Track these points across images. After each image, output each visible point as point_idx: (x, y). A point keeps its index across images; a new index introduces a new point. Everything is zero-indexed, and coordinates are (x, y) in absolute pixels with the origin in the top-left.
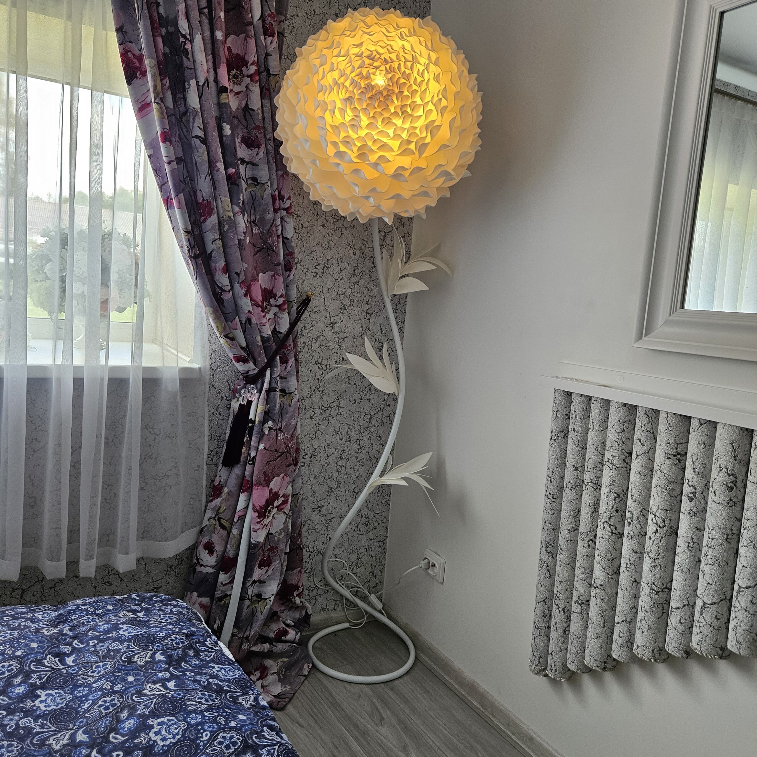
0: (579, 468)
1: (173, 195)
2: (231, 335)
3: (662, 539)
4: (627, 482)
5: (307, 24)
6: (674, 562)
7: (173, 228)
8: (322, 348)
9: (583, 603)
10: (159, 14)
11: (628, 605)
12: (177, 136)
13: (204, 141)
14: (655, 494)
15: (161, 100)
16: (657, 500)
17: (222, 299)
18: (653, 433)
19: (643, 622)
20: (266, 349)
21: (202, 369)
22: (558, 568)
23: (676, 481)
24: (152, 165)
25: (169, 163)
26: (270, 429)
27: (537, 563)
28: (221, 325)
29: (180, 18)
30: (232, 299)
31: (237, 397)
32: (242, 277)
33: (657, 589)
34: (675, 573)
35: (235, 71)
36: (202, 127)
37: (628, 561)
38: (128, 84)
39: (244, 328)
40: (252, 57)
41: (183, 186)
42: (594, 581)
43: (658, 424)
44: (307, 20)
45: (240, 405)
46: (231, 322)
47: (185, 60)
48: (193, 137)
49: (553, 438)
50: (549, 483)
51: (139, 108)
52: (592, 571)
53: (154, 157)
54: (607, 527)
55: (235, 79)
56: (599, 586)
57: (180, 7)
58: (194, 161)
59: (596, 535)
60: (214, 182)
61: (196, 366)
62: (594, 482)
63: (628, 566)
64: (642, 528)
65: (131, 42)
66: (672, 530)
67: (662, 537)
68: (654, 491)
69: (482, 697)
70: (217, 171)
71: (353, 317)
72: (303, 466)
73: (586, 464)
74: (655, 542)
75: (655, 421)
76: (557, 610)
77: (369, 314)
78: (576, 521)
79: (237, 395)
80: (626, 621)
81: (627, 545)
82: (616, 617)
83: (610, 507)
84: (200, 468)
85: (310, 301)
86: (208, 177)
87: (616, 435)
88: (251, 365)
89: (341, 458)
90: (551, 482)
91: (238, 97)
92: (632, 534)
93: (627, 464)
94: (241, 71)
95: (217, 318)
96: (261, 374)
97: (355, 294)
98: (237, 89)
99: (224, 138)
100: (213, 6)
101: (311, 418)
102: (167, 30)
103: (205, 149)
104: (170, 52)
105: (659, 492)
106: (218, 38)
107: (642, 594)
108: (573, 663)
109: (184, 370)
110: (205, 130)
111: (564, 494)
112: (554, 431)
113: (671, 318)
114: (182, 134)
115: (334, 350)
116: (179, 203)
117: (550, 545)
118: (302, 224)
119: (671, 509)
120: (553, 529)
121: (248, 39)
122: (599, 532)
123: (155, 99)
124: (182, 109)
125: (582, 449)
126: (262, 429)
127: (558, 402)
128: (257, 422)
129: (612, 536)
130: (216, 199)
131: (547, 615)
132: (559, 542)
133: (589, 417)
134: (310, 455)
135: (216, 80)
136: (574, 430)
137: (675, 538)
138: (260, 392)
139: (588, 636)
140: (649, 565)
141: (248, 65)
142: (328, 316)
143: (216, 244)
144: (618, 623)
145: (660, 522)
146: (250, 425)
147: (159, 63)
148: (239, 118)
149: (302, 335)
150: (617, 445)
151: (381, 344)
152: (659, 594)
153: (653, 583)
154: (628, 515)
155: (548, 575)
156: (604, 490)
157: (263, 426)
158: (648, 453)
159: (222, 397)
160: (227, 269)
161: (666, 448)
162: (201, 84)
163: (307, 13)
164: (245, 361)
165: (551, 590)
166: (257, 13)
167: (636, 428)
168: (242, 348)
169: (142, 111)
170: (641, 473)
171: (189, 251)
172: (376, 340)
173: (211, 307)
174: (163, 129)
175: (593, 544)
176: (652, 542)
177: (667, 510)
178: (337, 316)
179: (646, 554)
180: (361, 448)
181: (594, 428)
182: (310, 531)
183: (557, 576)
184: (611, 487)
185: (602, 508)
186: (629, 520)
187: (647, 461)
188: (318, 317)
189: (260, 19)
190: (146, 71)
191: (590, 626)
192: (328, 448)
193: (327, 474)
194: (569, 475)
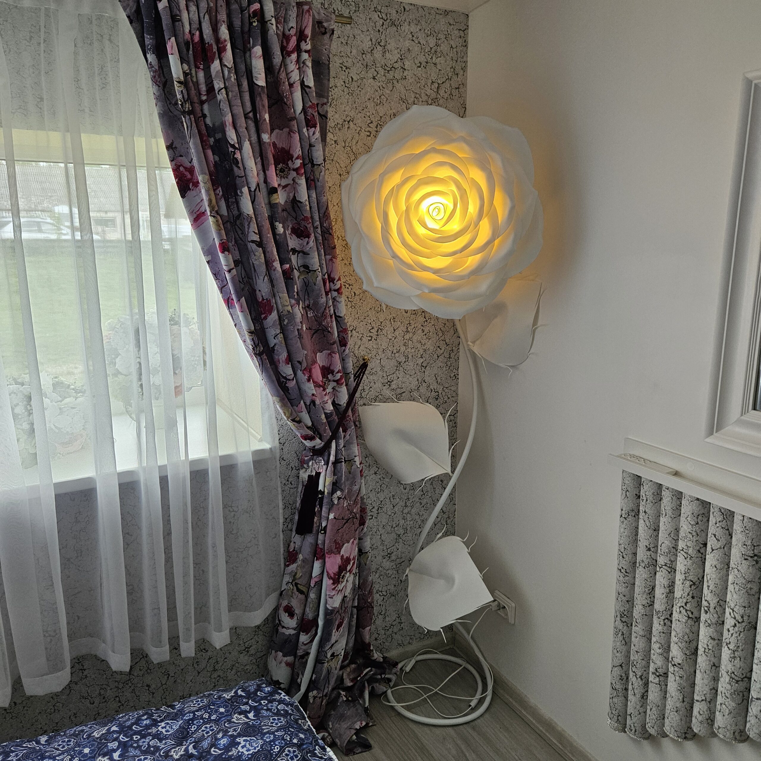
0: (653, 548)
1: (234, 297)
2: (297, 419)
3: (742, 634)
4: (702, 570)
5: (345, 93)
6: (753, 655)
7: (235, 325)
9: (661, 675)
10: (206, 125)
11: (708, 686)
12: (233, 240)
13: (260, 244)
14: (732, 590)
15: (216, 213)
16: (735, 596)
17: (287, 387)
18: (728, 530)
19: (724, 706)
20: (329, 423)
21: (273, 449)
22: (633, 639)
23: (753, 580)
24: (211, 270)
25: (229, 271)
26: (339, 498)
27: (612, 631)
28: (288, 411)
29: (227, 129)
30: (296, 386)
31: (305, 468)
32: (304, 365)
33: (737, 678)
34: (755, 666)
35: (281, 165)
36: (257, 231)
37: (705, 646)
38: (182, 197)
39: (309, 410)
40: (297, 151)
41: (242, 286)
42: (672, 659)
43: (733, 521)
44: (346, 89)
45: (309, 476)
46: (297, 406)
47: (235, 169)
48: (249, 242)
49: (623, 516)
50: (621, 557)
51: (195, 219)
52: (669, 647)
53: (213, 263)
54: (683, 611)
55: (282, 173)
56: (677, 665)
57: (226, 118)
58: (251, 264)
59: (672, 614)
60: (271, 281)
61: (267, 446)
62: (668, 565)
63: (707, 651)
64: (719, 617)
65: (181, 156)
66: (751, 625)
67: (741, 632)
68: (730, 587)
69: (561, 736)
70: (274, 270)
71: (408, 373)
72: (371, 519)
73: (659, 547)
74: (734, 635)
75: (730, 519)
76: (634, 677)
77: (423, 367)
78: (650, 598)
79: (305, 466)
80: (706, 700)
81: (704, 633)
82: (695, 695)
83: (686, 594)
84: (277, 536)
85: (367, 366)
86: (266, 278)
87: (690, 526)
88: (318, 441)
89: (406, 506)
90: (623, 557)
91: (285, 190)
92: (709, 621)
93: (702, 554)
94: (287, 165)
95: (283, 405)
96: (327, 446)
97: (409, 350)
98: (284, 182)
99: (278, 237)
100: (257, 109)
101: (375, 473)
102: (215, 139)
103: (262, 252)
104: (220, 160)
105: (737, 589)
106: (264, 140)
107: (722, 680)
108: (653, 728)
109: (256, 453)
110: (260, 234)
111: (637, 572)
112: (624, 509)
113: (742, 417)
114: (237, 237)
116: (241, 307)
117: (625, 615)
118: (354, 293)
119: (749, 607)
120: (627, 601)
121: (292, 133)
122: (675, 615)
123: (211, 212)
124: (236, 212)
125: (655, 530)
126: (332, 499)
127: (627, 482)
128: (326, 493)
129: (689, 621)
130: (274, 296)
131: (625, 679)
132: (634, 614)
133: (660, 500)
134: (376, 508)
135: (266, 181)
136: (645, 512)
137: (754, 632)
138: (327, 463)
139: (667, 708)
140: (728, 656)
141: (294, 159)
142: (385, 375)
143: (278, 338)
144: (697, 701)
145: (739, 618)
146: (320, 496)
147: (211, 175)
148: (288, 210)
149: (361, 397)
150: (691, 536)
151: (437, 393)
152: (739, 683)
153: (733, 673)
154: (704, 603)
155: (623, 642)
156: (679, 577)
157: (332, 496)
158: (724, 548)
159: (292, 467)
160: (289, 360)
161: (743, 549)
162: (253, 189)
163: (344, 82)
164: (311, 439)
165: (628, 656)
166: (299, 106)
167: (710, 522)
168: (308, 428)
169: (197, 221)
170: (717, 566)
171: (253, 349)
173: (277, 396)
174: (221, 240)
175: (669, 623)
176: (730, 635)
177: (745, 607)
178: (393, 373)
179: (725, 644)
180: (424, 494)
181: (666, 515)
182: (381, 577)
183: (632, 645)
184: (686, 575)
185: (678, 593)
186: (706, 608)
187: (723, 556)
188: (375, 378)
189: (302, 112)
190: (198, 182)
191: (669, 699)
192: (393, 499)
193: (394, 522)
194: (642, 554)
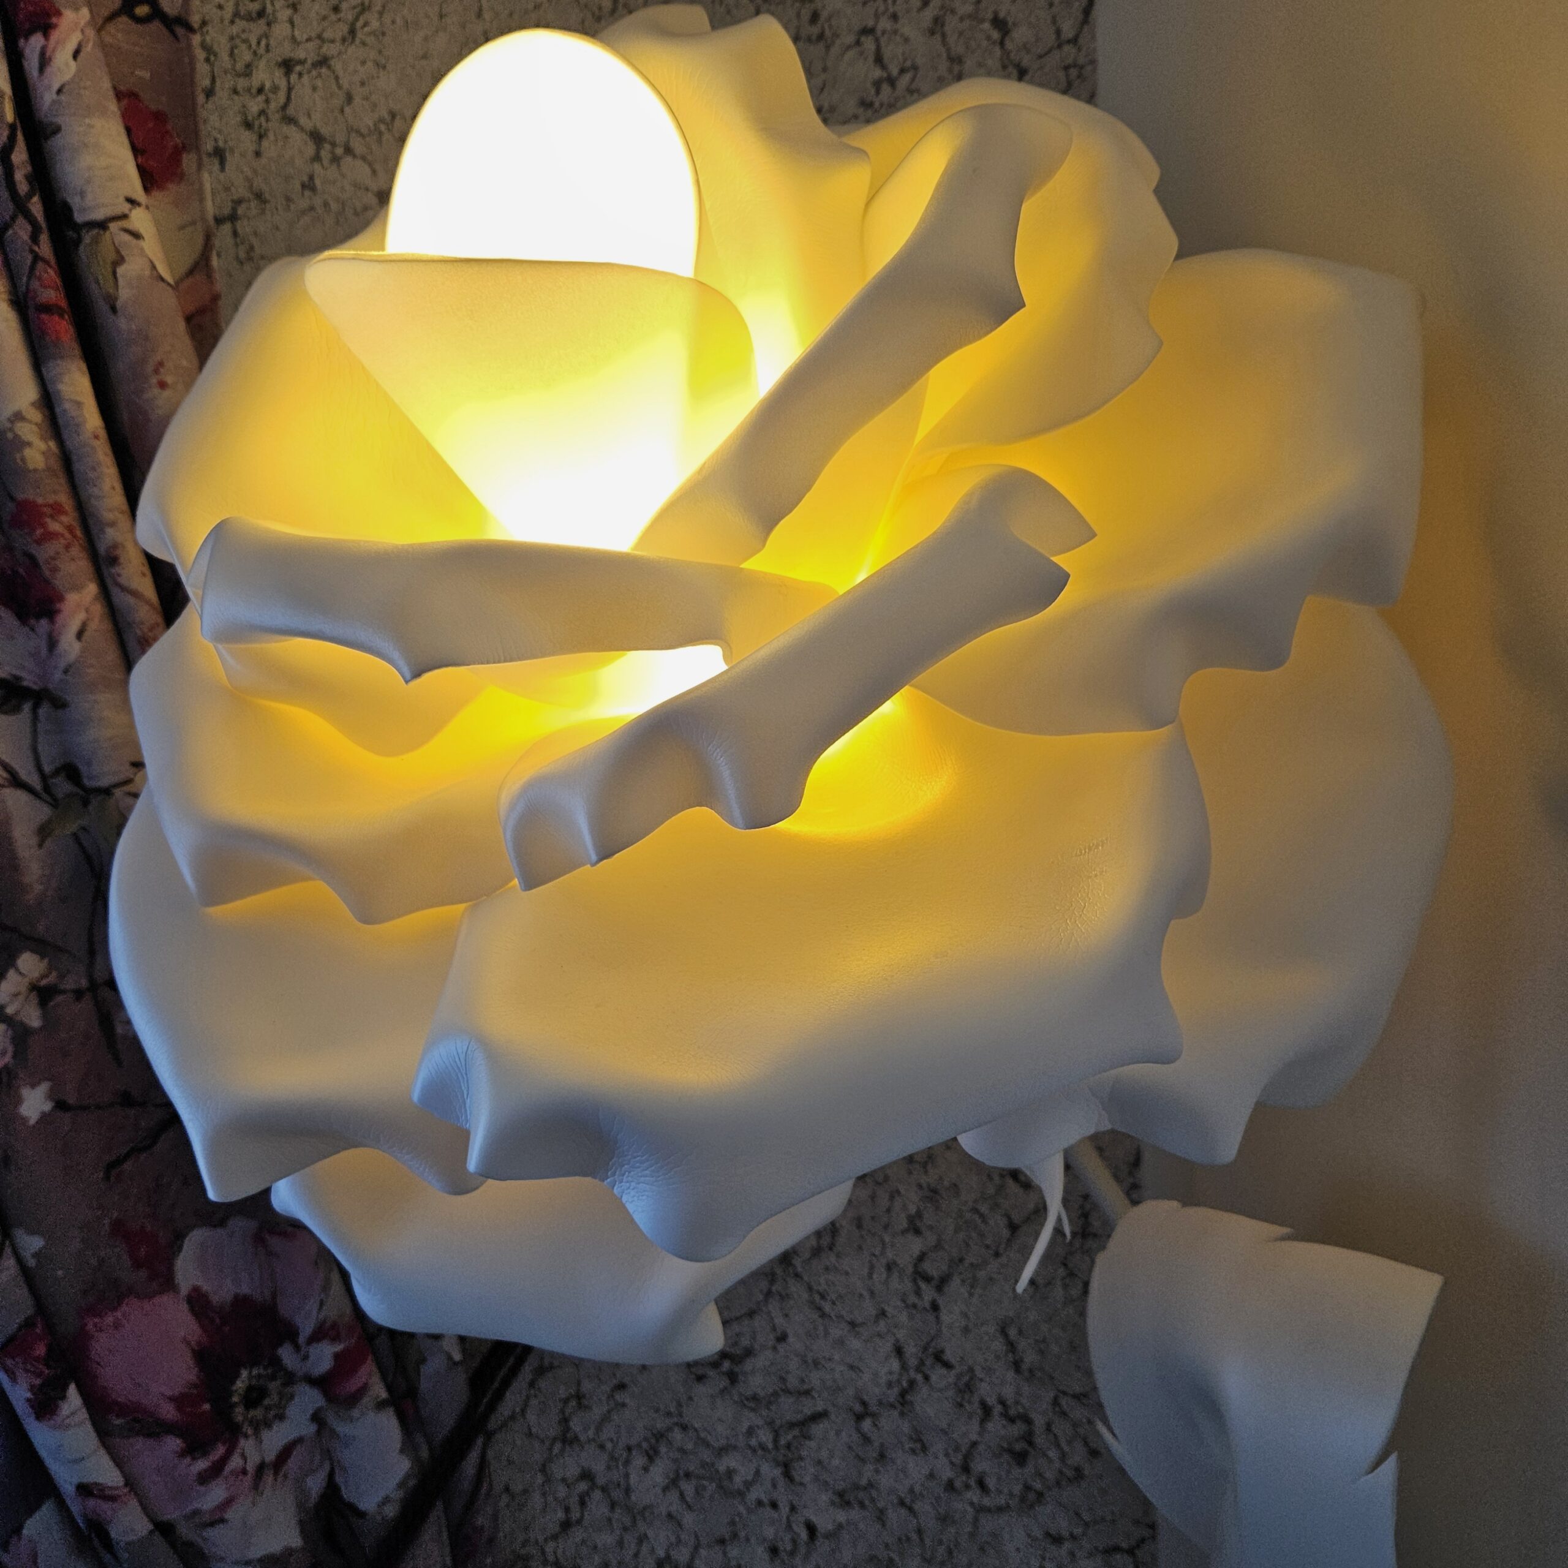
8: (688, 1488)
115: (753, 1495)
172: (987, 1410)
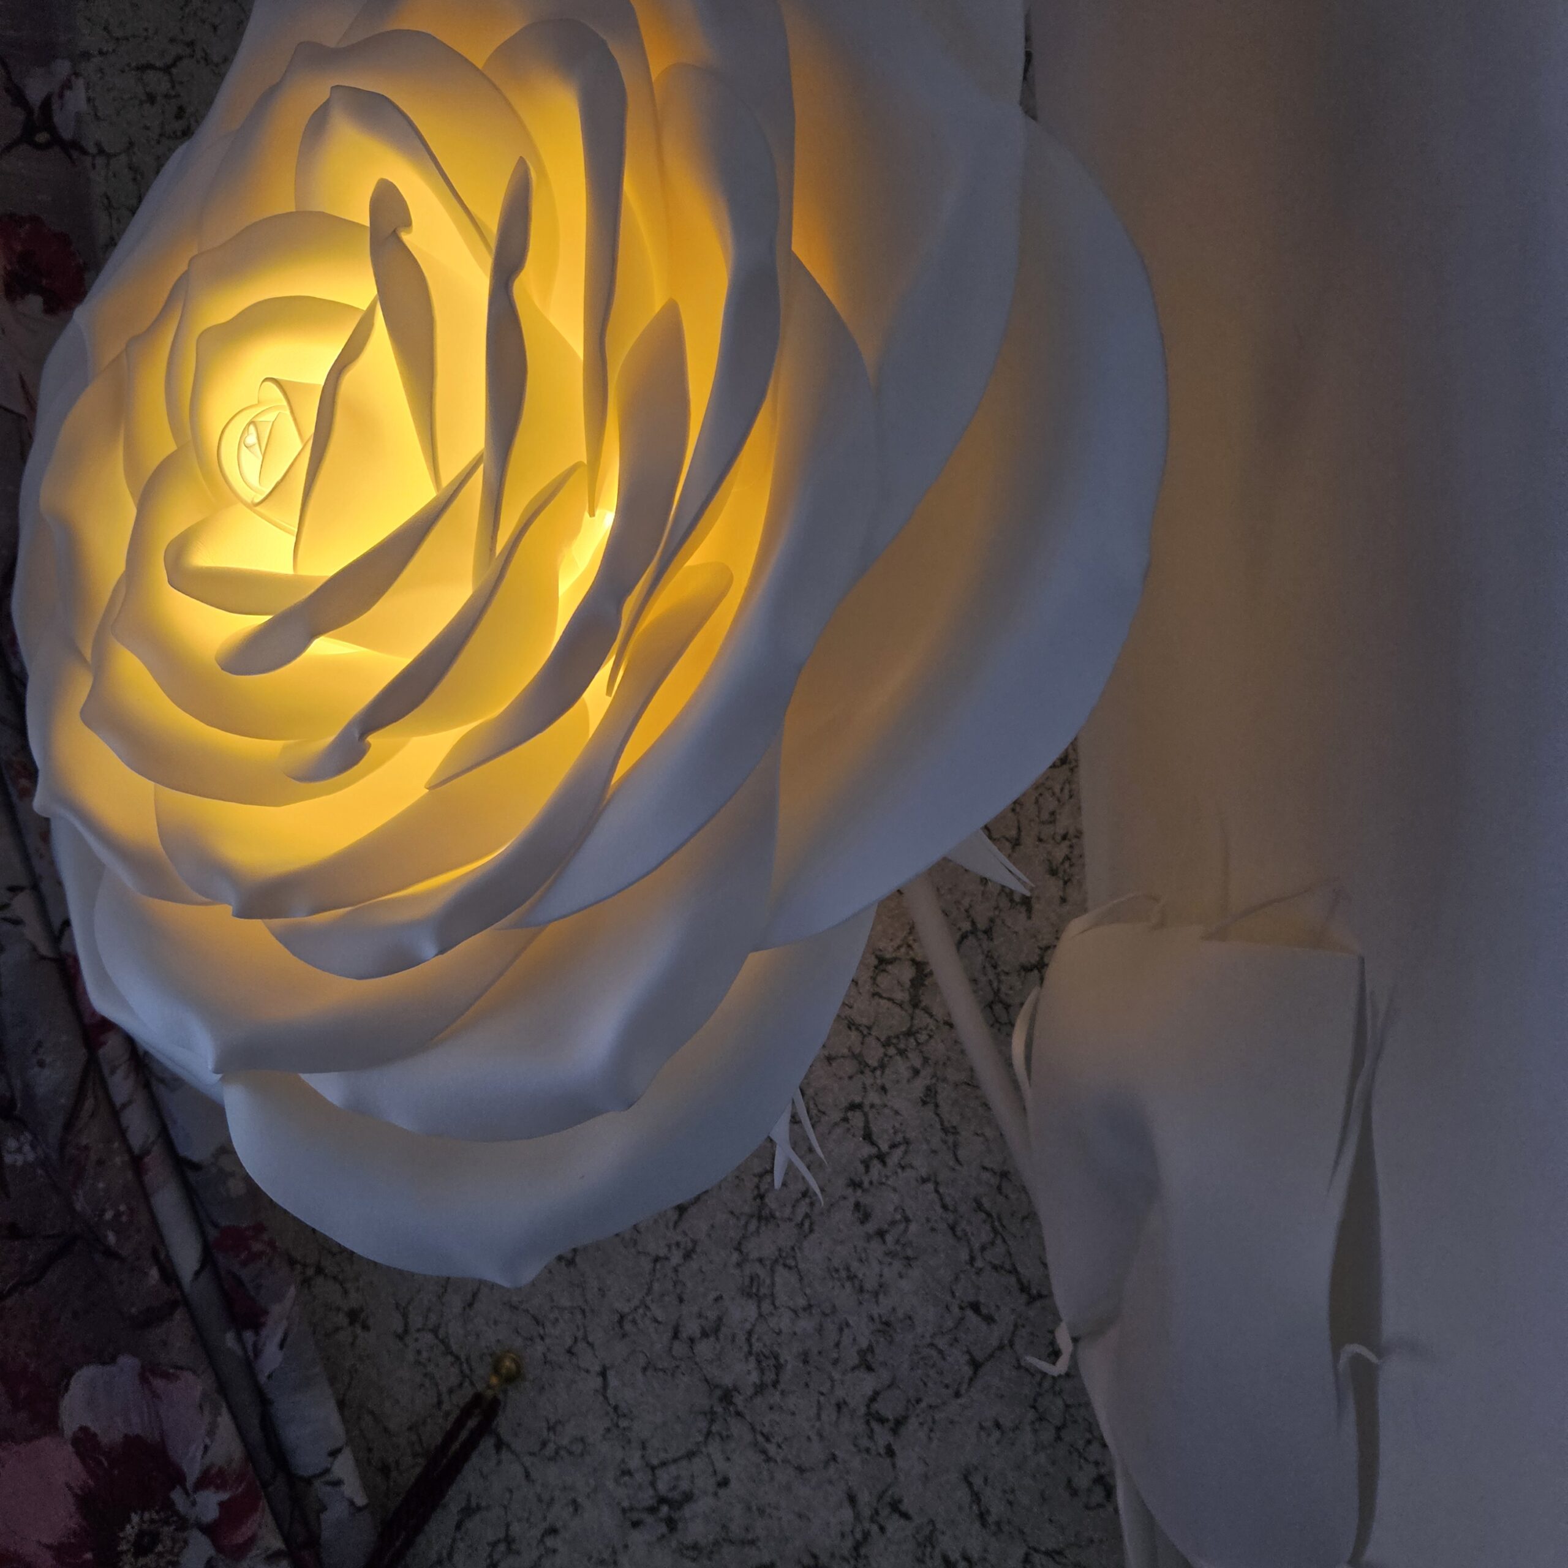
77: (882, 1420)
97: (784, 1322)
178: (691, 1455)
188: (577, 1476)
